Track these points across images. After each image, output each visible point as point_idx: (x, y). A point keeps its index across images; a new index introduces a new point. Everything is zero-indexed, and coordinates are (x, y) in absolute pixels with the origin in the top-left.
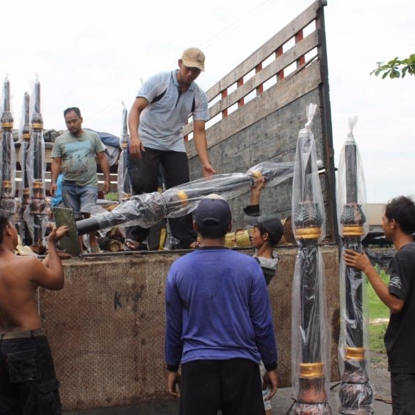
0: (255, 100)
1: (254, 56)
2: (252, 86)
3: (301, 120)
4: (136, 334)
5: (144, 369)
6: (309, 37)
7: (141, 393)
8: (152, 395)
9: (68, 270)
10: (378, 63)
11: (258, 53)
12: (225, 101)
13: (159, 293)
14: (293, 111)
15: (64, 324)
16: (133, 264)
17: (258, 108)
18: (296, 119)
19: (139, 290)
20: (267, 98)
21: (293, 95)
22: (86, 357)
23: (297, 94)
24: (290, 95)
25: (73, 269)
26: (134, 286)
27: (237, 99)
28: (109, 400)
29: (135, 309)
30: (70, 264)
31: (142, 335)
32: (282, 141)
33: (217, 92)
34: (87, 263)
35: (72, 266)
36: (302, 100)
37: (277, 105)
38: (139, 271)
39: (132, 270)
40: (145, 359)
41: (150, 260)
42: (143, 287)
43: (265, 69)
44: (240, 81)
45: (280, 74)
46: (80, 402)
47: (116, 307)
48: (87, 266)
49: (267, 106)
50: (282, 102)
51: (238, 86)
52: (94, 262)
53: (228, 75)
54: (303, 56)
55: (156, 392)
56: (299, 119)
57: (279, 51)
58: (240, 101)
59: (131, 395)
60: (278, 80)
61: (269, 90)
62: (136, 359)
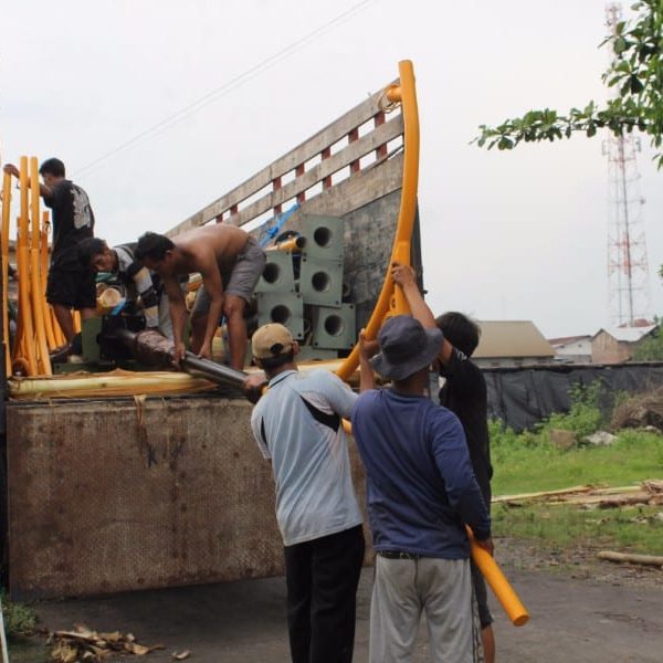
0: (320, 196)
1: (320, 137)
2: (316, 176)
3: (382, 227)
4: (174, 498)
5: (185, 542)
6: (392, 121)
7: (180, 572)
8: (194, 576)
9: (92, 418)
10: (481, 127)
11: (325, 134)
12: (278, 194)
13: (204, 447)
14: (371, 214)
15: (86, 486)
16: (171, 411)
17: (325, 207)
18: (374, 226)
19: (179, 444)
20: (337, 195)
21: (372, 194)
22: (113, 526)
23: (377, 193)
24: (368, 193)
25: (98, 417)
26: (173, 438)
27: (296, 192)
28: (141, 581)
29: (173, 467)
30: (93, 411)
31: (182, 501)
32: (357, 253)
33: (267, 179)
34: (116, 409)
35: (96, 413)
36: (384, 202)
37: (349, 204)
38: (180, 419)
39: (171, 418)
40: (185, 531)
41: (192, 406)
42: (183, 440)
43: (335, 155)
44: (300, 169)
45: (354, 165)
46: (104, 584)
47: (150, 465)
48: (115, 413)
49: (337, 206)
50: (358, 201)
51: (297, 175)
52: (123, 408)
53: (283, 158)
54: (384, 145)
55: (199, 572)
56: (379, 225)
57: (353, 134)
58: (300, 196)
59: (167, 575)
60: (352, 172)
61: (339, 185)
62: (174, 530)
